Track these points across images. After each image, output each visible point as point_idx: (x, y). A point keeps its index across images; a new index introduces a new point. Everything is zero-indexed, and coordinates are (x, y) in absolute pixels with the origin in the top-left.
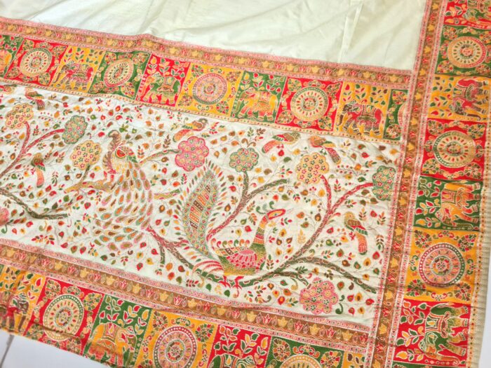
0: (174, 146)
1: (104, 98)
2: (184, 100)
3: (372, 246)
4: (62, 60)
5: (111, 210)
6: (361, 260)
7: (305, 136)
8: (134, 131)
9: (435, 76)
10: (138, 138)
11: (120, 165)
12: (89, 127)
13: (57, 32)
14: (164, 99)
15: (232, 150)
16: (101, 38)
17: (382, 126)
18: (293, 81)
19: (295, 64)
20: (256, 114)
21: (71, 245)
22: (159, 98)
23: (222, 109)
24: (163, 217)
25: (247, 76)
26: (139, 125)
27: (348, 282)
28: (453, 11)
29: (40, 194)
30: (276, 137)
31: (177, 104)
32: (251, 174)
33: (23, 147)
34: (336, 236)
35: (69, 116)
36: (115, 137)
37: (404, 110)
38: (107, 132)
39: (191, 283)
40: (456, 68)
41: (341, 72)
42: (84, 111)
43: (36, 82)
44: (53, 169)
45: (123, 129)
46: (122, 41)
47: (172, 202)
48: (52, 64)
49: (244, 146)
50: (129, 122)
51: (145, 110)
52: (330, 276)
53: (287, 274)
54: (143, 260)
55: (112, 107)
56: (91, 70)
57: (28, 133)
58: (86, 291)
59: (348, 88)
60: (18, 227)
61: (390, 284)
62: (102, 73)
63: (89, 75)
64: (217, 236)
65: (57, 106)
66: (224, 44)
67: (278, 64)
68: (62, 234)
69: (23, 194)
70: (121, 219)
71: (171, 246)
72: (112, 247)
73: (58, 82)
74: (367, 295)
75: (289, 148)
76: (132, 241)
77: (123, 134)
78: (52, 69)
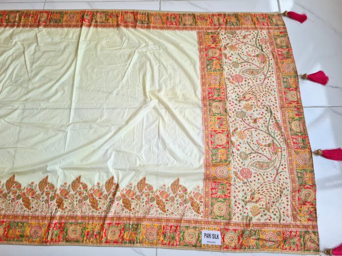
0: (237, 84)
1: (228, 109)
2: (221, 85)
3: (248, 33)
5: (262, 94)
6: (252, 35)
7: (224, 52)
8: (236, 96)
9: (197, 26)
10: (238, 94)
11: (247, 97)
12: (239, 110)
14: (223, 91)
15: (233, 68)
16: (205, 120)
17: (215, 35)
18: (207, 58)
19: (201, 59)
20: (220, 65)
21: (275, 102)
22: (222, 93)
23: (221, 75)
24: (258, 80)
25: (208, 70)
26: (233, 96)
27: (258, 36)
28: (174, 24)
29: (264, 116)
30: (226, 58)
31: (223, 87)
32: (239, 62)
33: (252, 128)
34: (249, 40)
35: (237, 118)
36: (240, 101)
37: (210, 31)
38: (239, 104)
39: (272, 68)
40: (193, 22)
41: (201, 47)
42: (234, 114)
43: (228, 136)
44: (255, 116)
45: (236, 100)
46: (204, 113)
47: (254, 79)
48: (219, 133)
49: (231, 66)
50: (233, 99)
51: (228, 95)
52: (258, 40)
53: (262, 48)
54: (271, 82)
55: (230, 105)
56: (218, 118)
57: (247, 129)
58: (285, 93)
59: (206, 44)
60: (276, 117)
61: (256, 28)
62: (218, 114)
63: (220, 118)
64: (259, 66)
65: (234, 124)
67: (202, 64)
68: (273, 105)
69: (267, 121)
70: (263, 91)
71: (265, 76)
72: (271, 90)
74: (260, 32)
75: (228, 55)
76: (268, 86)
77: (238, 99)
78: (221, 132)
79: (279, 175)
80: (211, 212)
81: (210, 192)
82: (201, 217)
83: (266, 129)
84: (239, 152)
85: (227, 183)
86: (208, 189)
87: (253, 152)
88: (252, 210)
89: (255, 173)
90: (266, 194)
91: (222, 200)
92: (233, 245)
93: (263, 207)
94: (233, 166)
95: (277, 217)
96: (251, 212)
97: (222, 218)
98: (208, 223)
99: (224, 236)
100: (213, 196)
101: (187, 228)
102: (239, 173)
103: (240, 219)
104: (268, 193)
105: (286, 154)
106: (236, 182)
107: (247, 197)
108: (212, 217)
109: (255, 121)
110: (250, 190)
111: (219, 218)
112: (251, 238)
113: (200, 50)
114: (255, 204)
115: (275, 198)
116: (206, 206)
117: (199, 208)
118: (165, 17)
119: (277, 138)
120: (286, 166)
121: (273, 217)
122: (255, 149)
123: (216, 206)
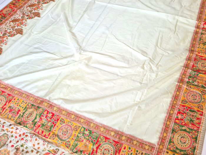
1: (19, 127)
2: (52, 136)
4: (10, 103)
8: (27, 148)
9: (166, 150)
10: (27, 152)
12: (9, 141)
13: (12, 89)
14: (44, 133)
16: (28, 96)
18: (102, 137)
19: (104, 128)
20: (81, 151)
22: (43, 132)
23: (67, 145)
25: (83, 129)
26: (29, 145)
28: (180, 116)
31: (49, 137)
35: (3, 133)
36: (18, 149)
38: (15, 145)
40: (177, 148)
41: (124, 138)
42: (9, 131)
45: (22, 146)
46: (36, 99)
48: (5, 104)
50: (26, 143)
51: (34, 138)
55: (21, 133)
56: (19, 111)
59: (125, 148)
62: (23, 113)
63: (18, 113)
66: (77, 110)
67: (97, 126)
73: (5, 114)
77: (21, 149)
78: (5, 107)
113: (119, 134)
118: (196, 109)
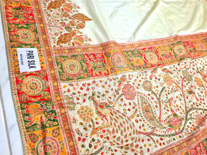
12: (189, 73)
26: (199, 65)
33: (181, 90)
35: (181, 72)
38: (195, 72)
42: (183, 68)
43: (159, 65)
45: (198, 69)
48: (158, 56)
51: (197, 60)
57: (177, 84)
63: (171, 55)
65: (174, 70)
69: (198, 106)
78: (159, 58)
79: (147, 137)
80: (64, 57)
81: (89, 53)
82: (54, 46)
83: (190, 107)
84: (149, 80)
85: (108, 71)
86: (91, 51)
87: (158, 96)
88: (85, 109)
89: (134, 103)
90: (115, 125)
91: (84, 68)
92: (24, 89)
93: (95, 124)
94: (131, 74)
95: (87, 150)
96: (82, 108)
97: (61, 71)
98: (49, 54)
99: (36, 75)
100: (86, 57)
101: (36, 31)
102: (125, 83)
103: (66, 94)
104: (117, 127)
105: (177, 140)
106: (113, 81)
107: (100, 99)
108: (59, 58)
109: (191, 92)
110: (111, 100)
111: (60, 66)
112: (43, 115)
114: (94, 112)
115: (115, 140)
116: (71, 50)
117: (65, 42)
119: (188, 124)
120: (163, 146)
121: (87, 143)
122: (162, 98)
123: (74, 61)
